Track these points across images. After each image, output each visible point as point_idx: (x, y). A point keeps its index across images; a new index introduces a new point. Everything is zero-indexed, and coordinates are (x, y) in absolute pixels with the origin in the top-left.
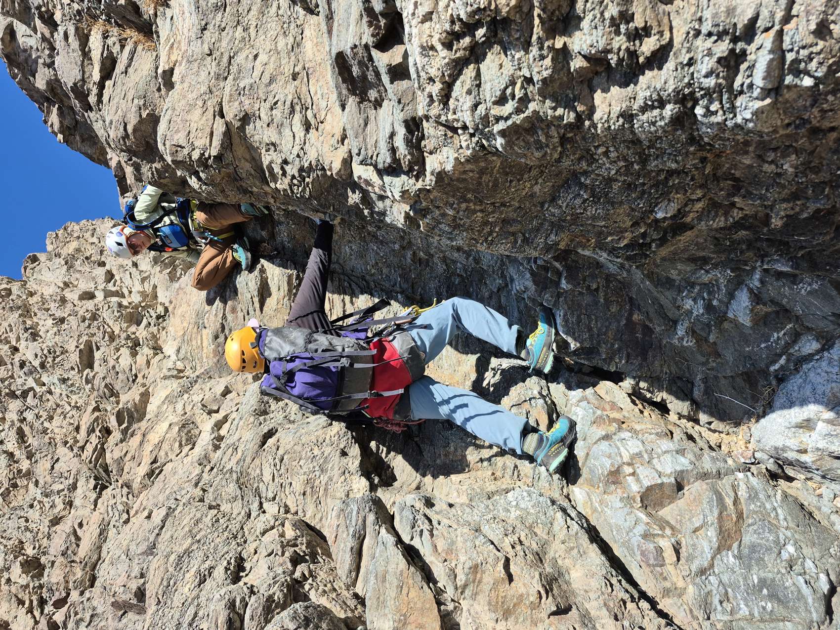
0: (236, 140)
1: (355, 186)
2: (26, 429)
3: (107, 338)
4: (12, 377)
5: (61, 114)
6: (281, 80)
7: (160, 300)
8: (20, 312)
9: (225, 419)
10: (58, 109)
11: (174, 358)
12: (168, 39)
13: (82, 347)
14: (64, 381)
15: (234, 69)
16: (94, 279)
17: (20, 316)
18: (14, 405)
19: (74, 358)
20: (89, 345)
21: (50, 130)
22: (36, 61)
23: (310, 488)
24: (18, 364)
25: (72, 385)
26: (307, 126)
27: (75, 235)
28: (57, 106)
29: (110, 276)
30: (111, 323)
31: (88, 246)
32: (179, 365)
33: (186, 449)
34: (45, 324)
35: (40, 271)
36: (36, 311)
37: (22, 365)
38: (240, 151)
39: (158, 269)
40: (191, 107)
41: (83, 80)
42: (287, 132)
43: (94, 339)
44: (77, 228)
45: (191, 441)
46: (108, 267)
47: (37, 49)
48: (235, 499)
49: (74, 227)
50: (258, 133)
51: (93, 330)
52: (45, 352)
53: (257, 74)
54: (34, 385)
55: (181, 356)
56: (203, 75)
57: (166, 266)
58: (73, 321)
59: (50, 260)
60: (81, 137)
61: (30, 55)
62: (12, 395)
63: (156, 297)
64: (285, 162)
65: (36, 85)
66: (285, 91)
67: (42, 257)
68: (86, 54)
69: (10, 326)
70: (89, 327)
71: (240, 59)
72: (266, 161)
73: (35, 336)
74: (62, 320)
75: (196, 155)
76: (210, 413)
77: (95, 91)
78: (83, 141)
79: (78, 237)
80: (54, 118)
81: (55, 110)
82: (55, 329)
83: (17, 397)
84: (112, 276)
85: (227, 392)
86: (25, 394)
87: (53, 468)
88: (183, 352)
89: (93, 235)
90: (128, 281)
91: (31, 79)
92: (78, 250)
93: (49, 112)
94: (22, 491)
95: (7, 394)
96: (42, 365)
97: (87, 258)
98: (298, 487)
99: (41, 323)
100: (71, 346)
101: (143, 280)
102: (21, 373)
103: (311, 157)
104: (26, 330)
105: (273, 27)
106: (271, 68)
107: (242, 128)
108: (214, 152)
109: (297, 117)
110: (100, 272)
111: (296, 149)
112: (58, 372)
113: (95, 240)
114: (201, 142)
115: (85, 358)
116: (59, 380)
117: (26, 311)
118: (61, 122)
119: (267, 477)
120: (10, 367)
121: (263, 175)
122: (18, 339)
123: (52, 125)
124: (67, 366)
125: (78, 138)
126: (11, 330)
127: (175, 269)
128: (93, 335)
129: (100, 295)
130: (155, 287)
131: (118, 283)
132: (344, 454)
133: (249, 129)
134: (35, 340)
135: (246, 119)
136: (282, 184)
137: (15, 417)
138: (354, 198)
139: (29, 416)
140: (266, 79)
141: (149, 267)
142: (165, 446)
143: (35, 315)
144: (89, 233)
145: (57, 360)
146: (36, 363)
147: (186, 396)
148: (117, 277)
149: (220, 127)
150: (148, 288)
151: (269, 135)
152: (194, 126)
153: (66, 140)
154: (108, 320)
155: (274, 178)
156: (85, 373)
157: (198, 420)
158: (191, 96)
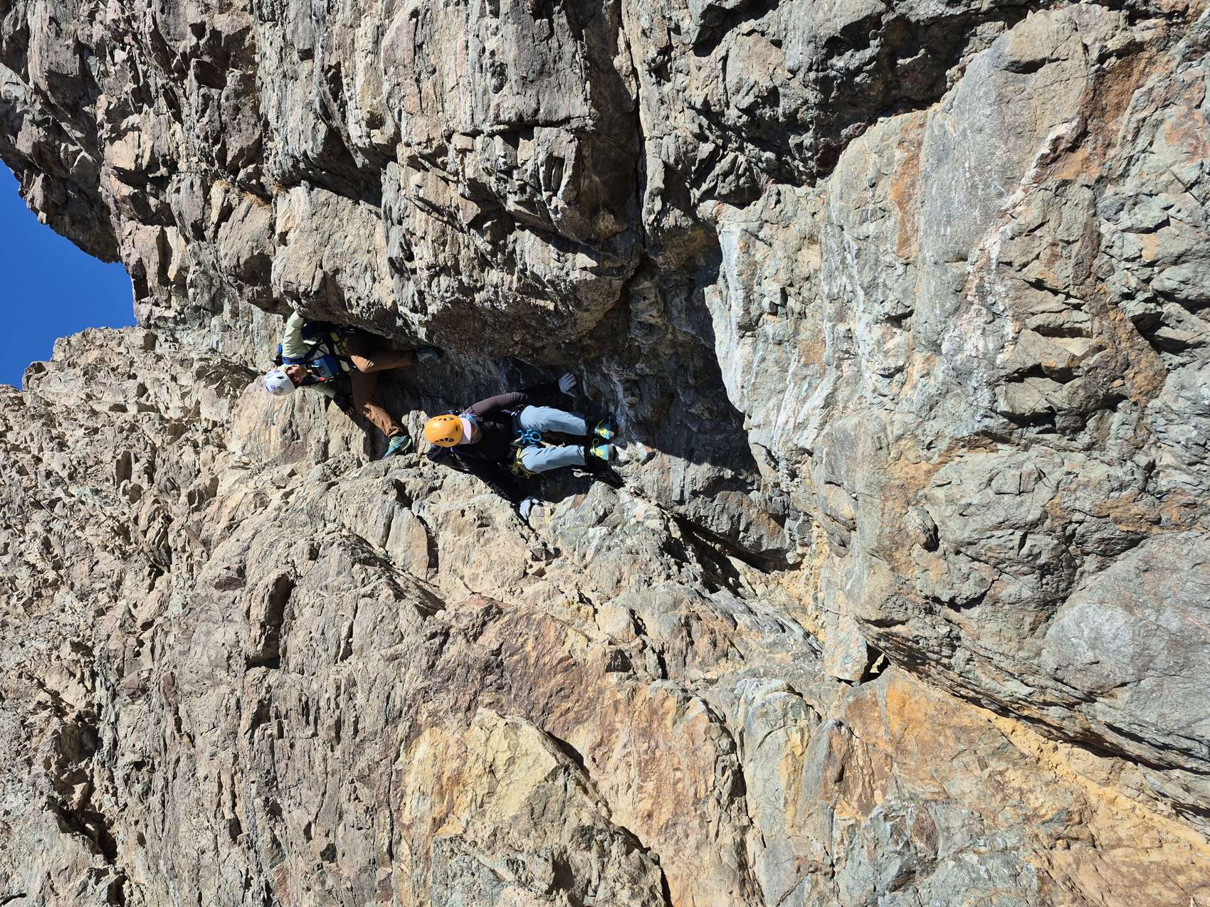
0: (329, 283)
1: (400, 316)
2: (53, 539)
3: (149, 448)
4: (36, 486)
5: (46, 186)
6: (360, 252)
7: (203, 417)
8: (43, 420)
9: (292, 492)
10: (44, 180)
11: (239, 453)
12: (285, 213)
13: (119, 457)
14: (96, 492)
15: (332, 242)
16: (124, 391)
17: (43, 424)
18: (38, 516)
19: (111, 469)
20: (127, 456)
21: (28, 205)
22: (20, 117)
23: (361, 512)
24: (44, 474)
25: (106, 497)
26: (374, 280)
27: (98, 343)
28: (42, 175)
29: (142, 390)
30: (152, 436)
31: (114, 357)
32: (245, 459)
33: (260, 510)
34: (75, 435)
35: (49, 382)
36: (62, 420)
37: (49, 474)
38: (331, 289)
39: (203, 383)
40: (300, 259)
41: (203, 220)
42: (362, 281)
43: (132, 452)
44: (99, 335)
45: (264, 505)
46: (140, 380)
47: (25, 102)
48: (306, 524)
49: (98, 334)
50: (344, 280)
51: (132, 441)
52: (75, 463)
53: (345, 247)
54: (62, 495)
55: (246, 451)
56: (310, 241)
57: (212, 381)
58: (109, 432)
59: (61, 369)
60: (71, 218)
61: (14, 108)
62: (37, 505)
63: (199, 413)
64: (359, 298)
65: (17, 147)
66: (363, 259)
67: (50, 367)
68: (207, 201)
69: (31, 434)
70: (127, 438)
71: (336, 237)
72: (347, 296)
73: (62, 446)
74: (96, 431)
75: (301, 289)
76: (278, 488)
77: (212, 228)
78: (73, 223)
79: (101, 346)
80: (36, 190)
81: (39, 181)
82: (87, 440)
83: (42, 508)
84: (145, 390)
85: (292, 474)
86: (52, 504)
87: (92, 570)
88: (248, 448)
89: (119, 344)
90: (164, 396)
91: (11, 138)
92: (102, 360)
93: (30, 182)
94: (47, 601)
95: (32, 504)
96: (71, 477)
97: (113, 370)
98: (352, 511)
99: (68, 433)
100: (107, 457)
101: (183, 396)
102: (47, 484)
103: (375, 297)
104: (52, 439)
105: (358, 222)
106: (355, 244)
107: (334, 276)
108: (315, 289)
109: (368, 274)
110: (131, 385)
111: (366, 292)
112: (91, 483)
113: (122, 349)
114: (306, 281)
115: (121, 470)
116: (92, 491)
117: (50, 421)
118: (45, 197)
119: (331, 506)
120: (33, 477)
121: (344, 304)
122: (41, 449)
123: (32, 200)
124: (101, 477)
125: (67, 219)
126: (32, 440)
127: (222, 384)
128: (131, 447)
129: (132, 409)
130: (198, 403)
131: (152, 397)
132: (385, 493)
133: (338, 277)
134: (62, 450)
135: (337, 271)
136: (355, 311)
137: (39, 529)
138: (399, 322)
139: (57, 526)
140: (351, 250)
141: (191, 382)
142: (242, 508)
143: (60, 425)
144: (115, 342)
145: (90, 471)
146: (64, 474)
147: (256, 478)
148: (151, 392)
149: (319, 274)
150: (189, 403)
151: (351, 282)
152: (302, 271)
153: (49, 221)
154: (147, 432)
155: (351, 306)
156: (123, 484)
157: (268, 492)
158: (302, 253)
